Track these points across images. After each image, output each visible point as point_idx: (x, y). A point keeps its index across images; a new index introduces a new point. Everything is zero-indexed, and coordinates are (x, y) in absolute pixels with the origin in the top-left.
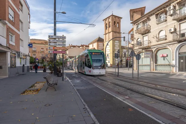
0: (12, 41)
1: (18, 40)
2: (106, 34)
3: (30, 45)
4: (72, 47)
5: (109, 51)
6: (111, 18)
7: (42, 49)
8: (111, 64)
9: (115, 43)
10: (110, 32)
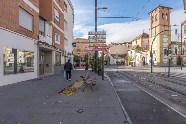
0: (57, 40)
1: (63, 39)
2: (152, 29)
3: (74, 44)
4: (114, 45)
5: (155, 47)
6: (158, 9)
7: (86, 47)
8: (157, 62)
9: (163, 38)
10: (157, 26)
